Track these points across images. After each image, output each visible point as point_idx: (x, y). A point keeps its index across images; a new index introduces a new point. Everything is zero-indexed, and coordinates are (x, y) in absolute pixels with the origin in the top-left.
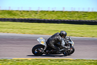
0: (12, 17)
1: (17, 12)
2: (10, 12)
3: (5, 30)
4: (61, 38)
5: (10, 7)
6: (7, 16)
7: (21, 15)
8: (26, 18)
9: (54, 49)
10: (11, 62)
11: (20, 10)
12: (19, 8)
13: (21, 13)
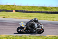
0: (46, 11)
1: (49, 8)
2: (45, 8)
3: (42, 18)
4: (34, 23)
5: (45, 5)
6: (43, 10)
7: (52, 9)
8: (54, 11)
9: (30, 30)
10: (46, 38)
11: (51, 6)
12: (50, 5)
13: (52, 8)
